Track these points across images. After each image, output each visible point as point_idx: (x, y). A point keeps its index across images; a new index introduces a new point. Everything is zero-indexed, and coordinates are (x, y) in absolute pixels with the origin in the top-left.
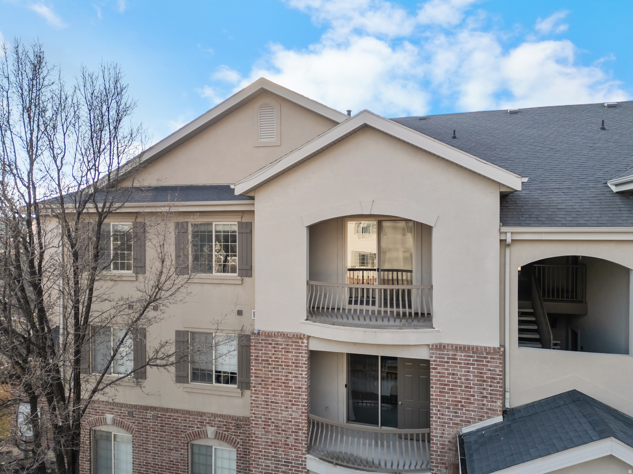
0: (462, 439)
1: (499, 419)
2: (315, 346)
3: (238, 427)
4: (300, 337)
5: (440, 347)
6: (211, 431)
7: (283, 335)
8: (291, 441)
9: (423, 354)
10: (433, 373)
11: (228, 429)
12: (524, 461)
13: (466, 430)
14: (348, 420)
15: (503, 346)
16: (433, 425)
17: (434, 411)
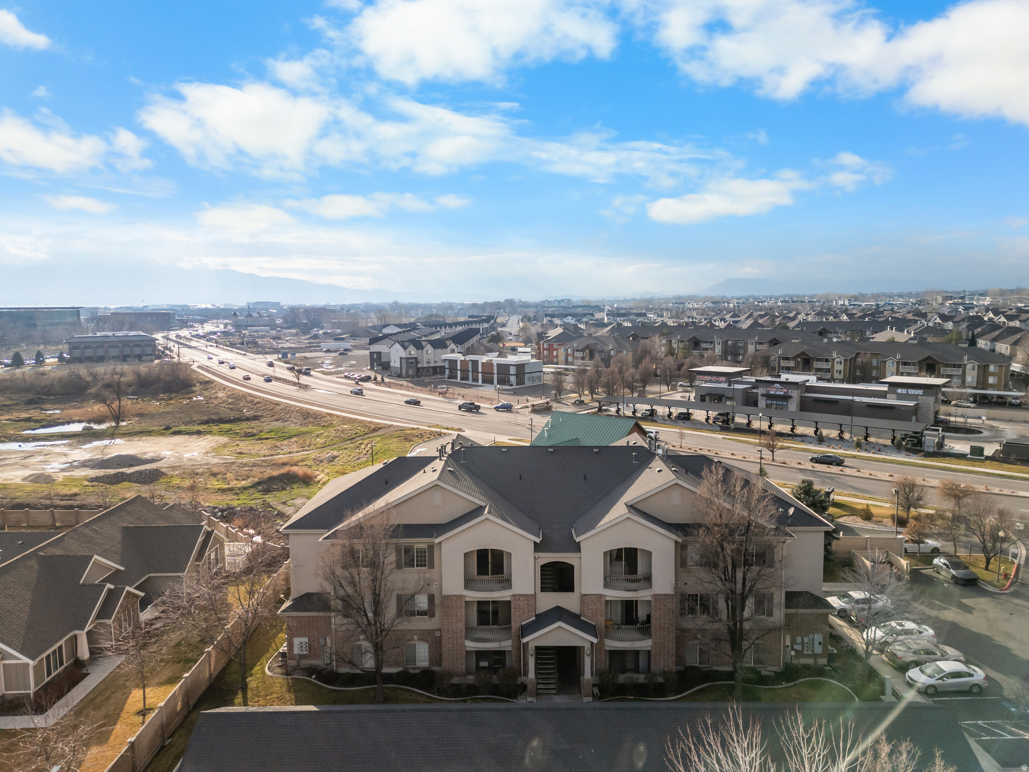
0: (522, 626)
1: (534, 618)
2: (467, 599)
3: (429, 634)
4: (462, 596)
5: (515, 595)
6: (416, 637)
7: (454, 596)
8: (459, 636)
9: (508, 599)
10: (512, 605)
11: (424, 635)
12: (541, 629)
13: (523, 623)
14: (478, 625)
15: (535, 593)
16: (512, 623)
17: (512, 618)
